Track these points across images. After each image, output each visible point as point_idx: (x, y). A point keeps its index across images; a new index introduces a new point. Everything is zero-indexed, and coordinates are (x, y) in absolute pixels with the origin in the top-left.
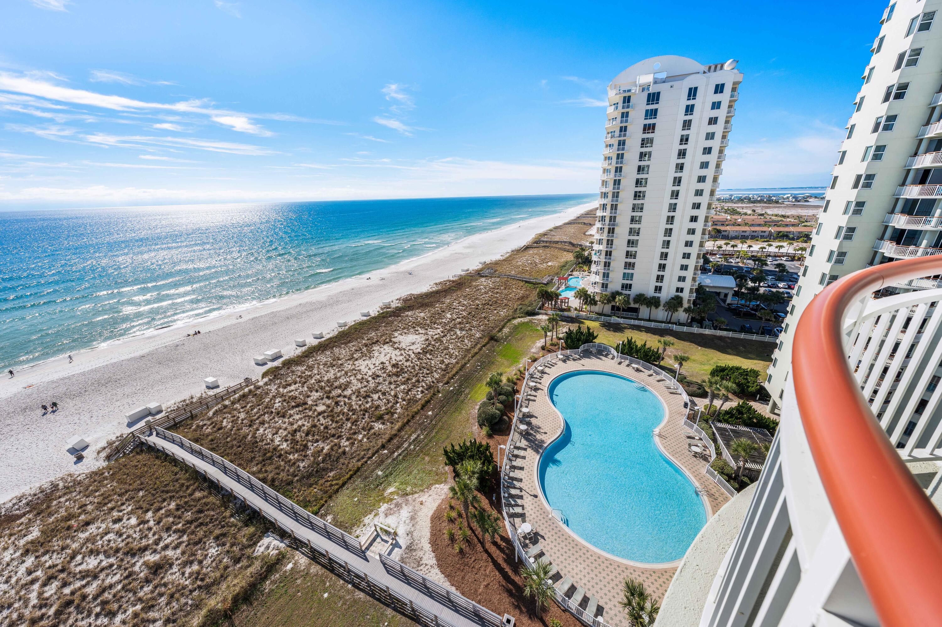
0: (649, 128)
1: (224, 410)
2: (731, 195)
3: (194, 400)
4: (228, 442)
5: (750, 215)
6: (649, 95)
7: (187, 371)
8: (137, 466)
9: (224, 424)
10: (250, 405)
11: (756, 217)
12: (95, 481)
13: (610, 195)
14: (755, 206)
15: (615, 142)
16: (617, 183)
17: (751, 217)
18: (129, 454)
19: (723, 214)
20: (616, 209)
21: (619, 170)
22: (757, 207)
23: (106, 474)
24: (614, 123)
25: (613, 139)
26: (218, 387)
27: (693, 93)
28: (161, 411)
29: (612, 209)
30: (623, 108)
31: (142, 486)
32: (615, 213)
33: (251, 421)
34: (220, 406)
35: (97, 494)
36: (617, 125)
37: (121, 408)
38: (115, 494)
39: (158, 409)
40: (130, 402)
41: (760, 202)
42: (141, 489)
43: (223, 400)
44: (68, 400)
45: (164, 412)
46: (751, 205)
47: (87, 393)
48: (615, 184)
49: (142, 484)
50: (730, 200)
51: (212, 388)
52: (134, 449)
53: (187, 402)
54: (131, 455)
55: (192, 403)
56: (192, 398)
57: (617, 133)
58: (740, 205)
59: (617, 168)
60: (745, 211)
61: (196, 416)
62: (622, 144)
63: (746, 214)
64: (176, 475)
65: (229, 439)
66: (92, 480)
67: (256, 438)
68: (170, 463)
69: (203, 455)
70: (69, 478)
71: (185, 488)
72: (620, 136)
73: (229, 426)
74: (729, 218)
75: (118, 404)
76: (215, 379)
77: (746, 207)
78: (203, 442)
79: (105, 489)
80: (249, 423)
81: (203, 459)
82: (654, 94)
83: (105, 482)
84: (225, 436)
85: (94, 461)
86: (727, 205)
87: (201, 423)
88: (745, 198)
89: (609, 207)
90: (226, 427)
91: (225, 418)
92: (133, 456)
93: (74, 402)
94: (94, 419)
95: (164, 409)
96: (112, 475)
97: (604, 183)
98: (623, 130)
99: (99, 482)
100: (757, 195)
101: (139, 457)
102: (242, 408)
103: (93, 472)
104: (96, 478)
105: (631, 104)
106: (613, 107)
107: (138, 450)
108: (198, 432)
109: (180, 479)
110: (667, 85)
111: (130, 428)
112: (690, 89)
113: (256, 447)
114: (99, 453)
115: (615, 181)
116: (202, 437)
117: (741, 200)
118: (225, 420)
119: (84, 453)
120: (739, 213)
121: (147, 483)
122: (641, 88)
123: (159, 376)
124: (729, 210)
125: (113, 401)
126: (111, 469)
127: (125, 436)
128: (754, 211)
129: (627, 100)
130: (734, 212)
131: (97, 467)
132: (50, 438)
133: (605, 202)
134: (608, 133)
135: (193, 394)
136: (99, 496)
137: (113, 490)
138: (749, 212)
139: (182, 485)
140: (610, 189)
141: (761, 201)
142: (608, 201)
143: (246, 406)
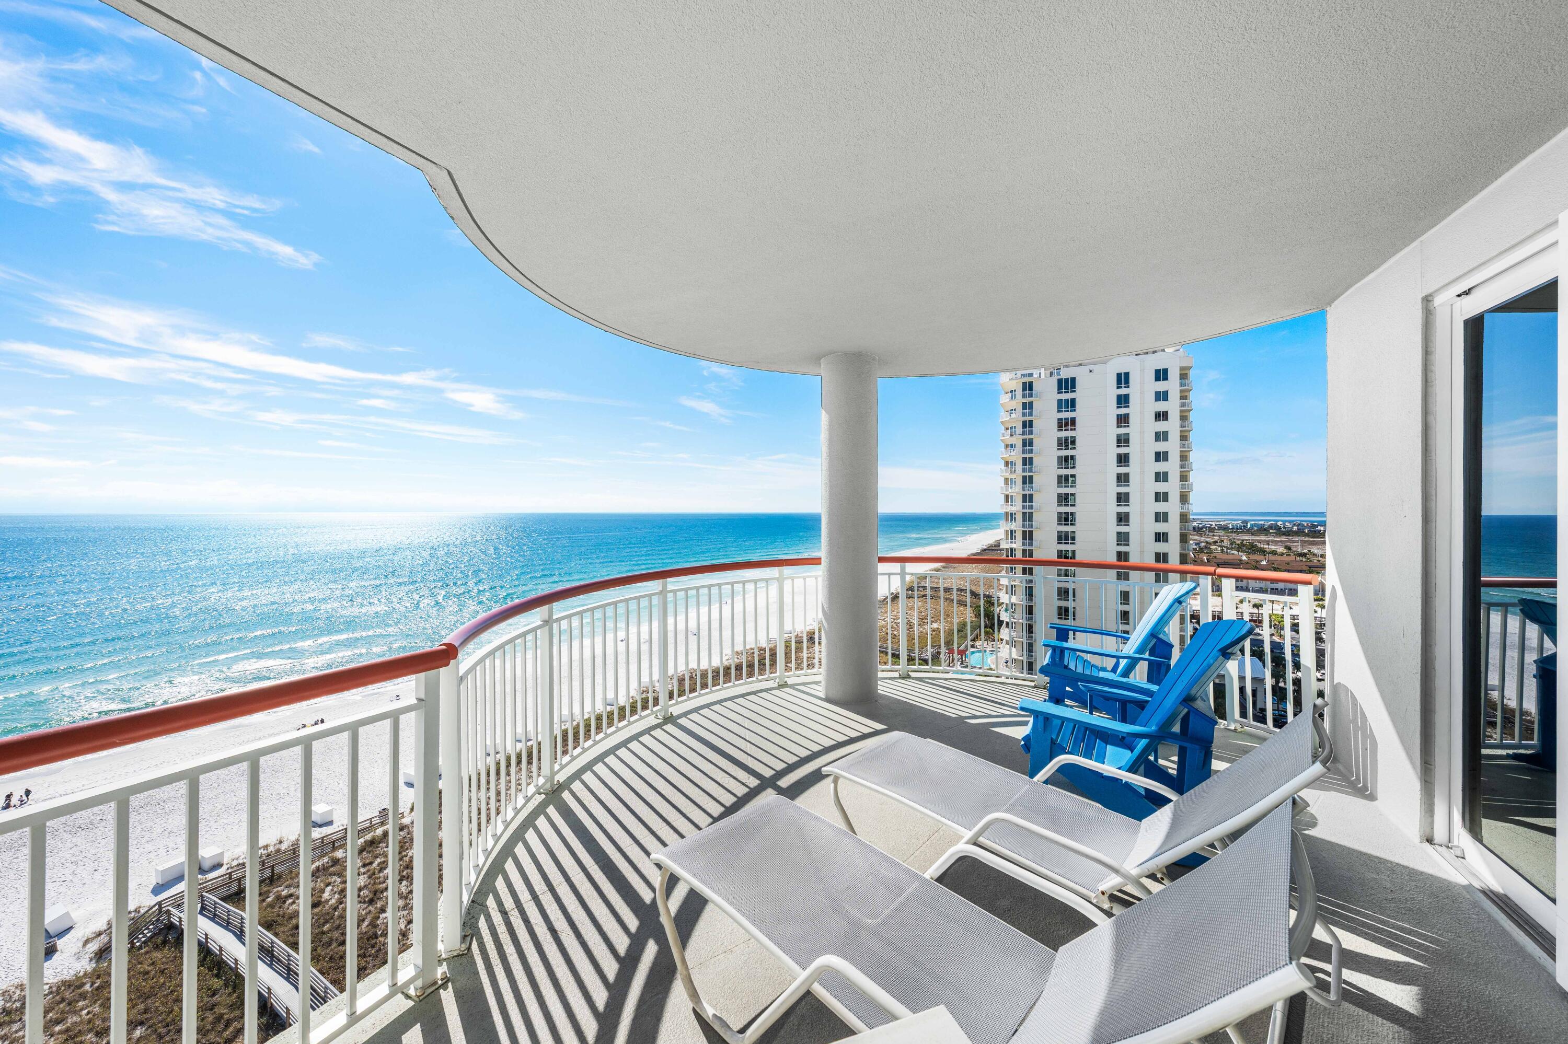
0: (1067, 424)
1: (332, 869)
2: (1245, 522)
3: (283, 847)
4: (323, 933)
5: (1282, 554)
6: (1060, 381)
7: (284, 791)
8: (147, 973)
9: (326, 895)
10: (379, 860)
11: (1292, 558)
12: (63, 1000)
13: (1019, 517)
14: (1289, 541)
15: (1018, 441)
16: (1028, 499)
17: (1285, 558)
18: (140, 948)
19: (1235, 552)
20: (1031, 538)
21: (1028, 481)
22: (1294, 542)
23: (87, 987)
24: (1013, 416)
25: (1014, 438)
26: (330, 823)
27: (1123, 379)
28: (219, 865)
29: (1024, 538)
30: (1024, 396)
31: (146, 1016)
32: (1031, 544)
33: (375, 893)
34: (326, 859)
35: (58, 1028)
36: (1017, 418)
37: (152, 855)
38: (90, 1030)
39: (215, 861)
40: (171, 845)
41: (1297, 533)
42: (142, 1023)
43: (334, 849)
44: (66, 835)
45: (225, 867)
46: (1283, 538)
47: (103, 824)
48: (1024, 501)
49: (146, 1011)
50: (1244, 530)
51: (320, 826)
52: (151, 937)
53: (271, 849)
54: (142, 951)
55: (278, 851)
56: (281, 842)
57: (1019, 429)
58: (1263, 538)
59: (1024, 478)
60: (1273, 547)
61: (280, 877)
62: (1028, 444)
63: (1274, 553)
64: (214, 995)
65: (327, 927)
66: (58, 998)
67: (376, 926)
68: (210, 969)
69: (273, 956)
70: (18, 992)
71: (221, 1026)
72: (1024, 433)
73: (333, 901)
74: (1244, 558)
75: (149, 847)
76: (329, 808)
77: (1273, 541)
78: (280, 929)
79: (76, 1019)
80: (371, 896)
81: (270, 966)
82: (1066, 380)
83: (81, 1004)
84: (322, 921)
85: (73, 960)
86: (1239, 538)
87: (284, 893)
88: (1271, 527)
89: (1019, 536)
90: (327, 901)
91: (328, 884)
92: (147, 953)
93: (75, 840)
94: (98, 875)
95: (225, 861)
96: (98, 989)
97: (1008, 499)
98: (1028, 425)
99: (69, 1004)
100: (1290, 522)
101: (157, 955)
102: (364, 866)
103: (64, 983)
104: (67, 995)
105: (1034, 392)
106: (1010, 395)
107: (159, 940)
108: (276, 910)
109: (218, 1003)
110: (1086, 369)
111: (156, 895)
112: (1119, 375)
113: (373, 946)
114: (86, 942)
115: (1024, 496)
116: (279, 919)
117: (1263, 530)
118: (329, 888)
119: (60, 943)
120: (1264, 552)
121: (157, 1010)
122: (1049, 372)
123: (235, 799)
124: (1244, 545)
125: (143, 841)
126: (98, 977)
127: (142, 911)
128: (1289, 548)
129: (1028, 387)
130: (1252, 549)
131: (73, 973)
132: (11, 909)
133: (1013, 528)
134: (1007, 429)
135: (283, 835)
136: (60, 1033)
137: (90, 1021)
138: (1281, 550)
139: (219, 1018)
140: (1017, 507)
141: (1299, 533)
142: (1017, 525)
143: (371, 863)
